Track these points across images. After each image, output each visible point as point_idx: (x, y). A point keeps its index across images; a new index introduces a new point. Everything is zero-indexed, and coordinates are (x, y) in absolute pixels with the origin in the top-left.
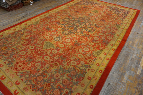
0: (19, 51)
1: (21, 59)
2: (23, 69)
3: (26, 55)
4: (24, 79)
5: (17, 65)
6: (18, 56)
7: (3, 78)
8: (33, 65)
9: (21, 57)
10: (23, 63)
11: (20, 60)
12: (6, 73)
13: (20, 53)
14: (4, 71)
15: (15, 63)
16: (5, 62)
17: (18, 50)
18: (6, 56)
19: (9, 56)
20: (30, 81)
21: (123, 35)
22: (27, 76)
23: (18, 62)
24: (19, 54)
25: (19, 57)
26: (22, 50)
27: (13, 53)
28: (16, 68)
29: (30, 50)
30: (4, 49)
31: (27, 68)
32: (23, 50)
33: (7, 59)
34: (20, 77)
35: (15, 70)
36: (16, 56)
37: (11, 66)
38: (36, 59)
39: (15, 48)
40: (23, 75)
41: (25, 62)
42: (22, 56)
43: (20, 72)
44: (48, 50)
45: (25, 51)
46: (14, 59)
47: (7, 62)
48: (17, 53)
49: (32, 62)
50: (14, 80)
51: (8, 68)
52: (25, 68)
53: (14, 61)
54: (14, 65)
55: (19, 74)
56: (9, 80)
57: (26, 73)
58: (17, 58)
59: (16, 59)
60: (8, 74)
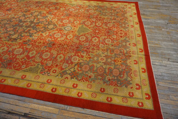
0: (109, 45)
1: (115, 38)
2: (121, 30)
3: (109, 37)
4: (126, 25)
5: (122, 36)
6: (114, 42)
7: (139, 35)
8: (113, 27)
9: (114, 39)
10: (117, 34)
11: (117, 38)
12: (134, 36)
13: (110, 43)
14: (135, 39)
15: (123, 39)
16: (129, 46)
17: (109, 47)
18: (124, 50)
19: (122, 48)
20: (125, 22)
22: (123, 25)
23: (120, 37)
24: (112, 43)
25: (115, 40)
26: (105, 45)
27: (115, 48)
28: (125, 35)
29: (100, 39)
30: (119, 60)
31: (118, 29)
32: (104, 43)
33: (125, 47)
34: (128, 28)
35: (127, 34)
36: (117, 43)
37: (127, 39)
38: (106, 29)
39: (109, 51)
40: (125, 27)
41: (115, 33)
42: (112, 40)
43: (125, 30)
44: (89, 27)
45: (104, 42)
46: (120, 42)
47: (128, 44)
48: (112, 46)
49: (110, 29)
50: (133, 29)
51: (131, 39)
52: (120, 30)
53: (122, 40)
54: (125, 38)
55: (127, 30)
56: (136, 31)
57: (122, 27)
58: (117, 41)
59: (119, 41)
60: (133, 35)
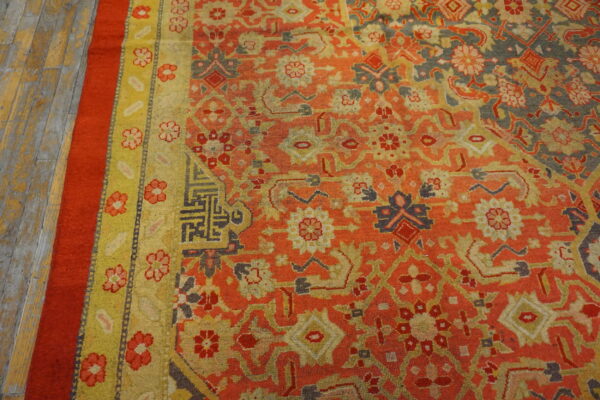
21: (122, 94)
